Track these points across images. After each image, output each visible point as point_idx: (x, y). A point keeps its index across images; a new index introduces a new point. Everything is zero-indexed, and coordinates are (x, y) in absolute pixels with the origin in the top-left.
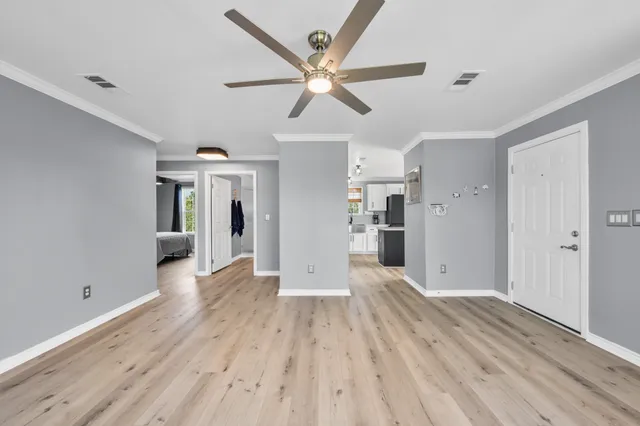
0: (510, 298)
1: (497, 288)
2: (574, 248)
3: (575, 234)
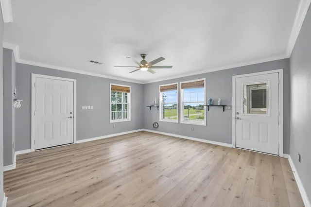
0: (32, 150)
2: (71, 117)
3: (71, 113)
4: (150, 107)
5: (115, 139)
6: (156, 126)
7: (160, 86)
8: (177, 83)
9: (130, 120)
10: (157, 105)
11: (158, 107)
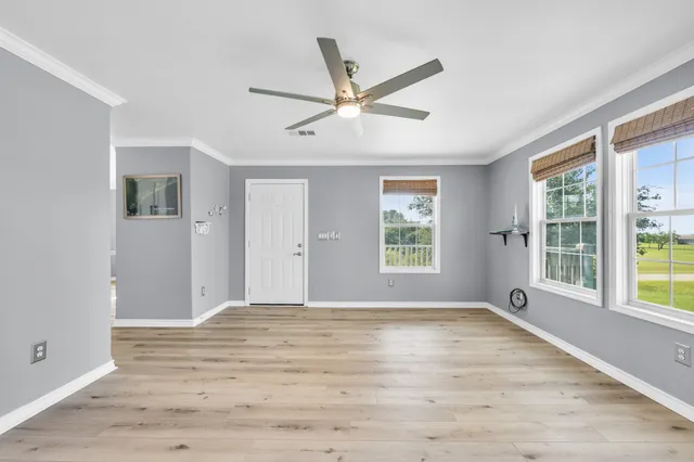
0: (246, 303)
2: (299, 254)
3: (300, 246)
4: (505, 236)
5: (380, 315)
6: (519, 300)
7: (531, 159)
8: (597, 132)
9: (438, 271)
10: (521, 226)
11: (526, 236)
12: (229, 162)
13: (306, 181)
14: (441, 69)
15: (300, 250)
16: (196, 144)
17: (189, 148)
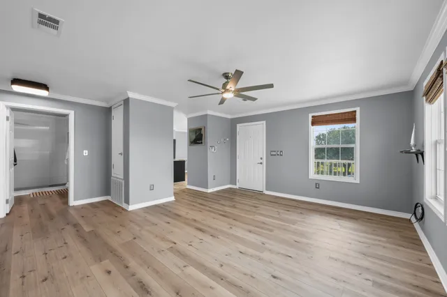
0: (237, 187)
1: (231, 183)
2: (261, 163)
3: (261, 159)
6: (418, 214)
7: (424, 84)
9: (357, 182)
11: (423, 155)
12: (229, 117)
13: (264, 122)
14: (242, 73)
15: (261, 161)
16: (209, 112)
17: (206, 115)
